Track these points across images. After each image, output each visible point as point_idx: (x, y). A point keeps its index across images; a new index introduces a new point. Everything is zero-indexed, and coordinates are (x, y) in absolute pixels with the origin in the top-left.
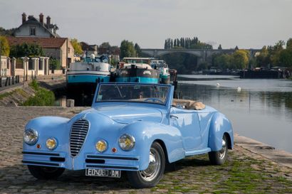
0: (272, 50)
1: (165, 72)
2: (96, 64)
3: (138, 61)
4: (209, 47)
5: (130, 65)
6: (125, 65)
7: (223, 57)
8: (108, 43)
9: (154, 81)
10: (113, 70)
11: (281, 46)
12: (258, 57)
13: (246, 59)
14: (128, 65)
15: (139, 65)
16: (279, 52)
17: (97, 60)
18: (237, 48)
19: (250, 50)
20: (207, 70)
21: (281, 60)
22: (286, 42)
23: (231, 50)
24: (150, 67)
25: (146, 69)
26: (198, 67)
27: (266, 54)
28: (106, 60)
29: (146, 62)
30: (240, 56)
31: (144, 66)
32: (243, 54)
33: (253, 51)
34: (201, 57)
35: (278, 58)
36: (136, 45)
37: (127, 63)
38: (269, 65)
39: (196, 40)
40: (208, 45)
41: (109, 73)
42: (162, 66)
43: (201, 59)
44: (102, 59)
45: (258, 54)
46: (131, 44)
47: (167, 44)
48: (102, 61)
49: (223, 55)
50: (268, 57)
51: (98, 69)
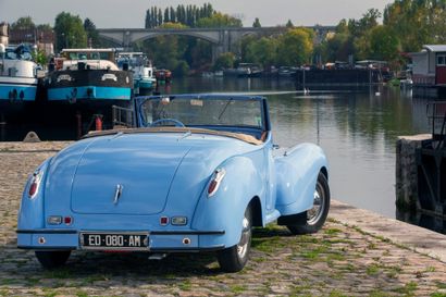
0: (356, 28)
1: (147, 74)
2: (8, 64)
3: (91, 56)
4: (234, 23)
5: (75, 62)
6: (67, 63)
7: (263, 43)
8: (28, 19)
9: (124, 94)
10: (43, 73)
11: (372, 20)
12: (330, 41)
13: (309, 46)
14: (72, 64)
15: (93, 64)
16: (370, 32)
17: (10, 54)
18: (290, 24)
19: (314, 28)
20: (232, 70)
21: (375, 47)
22: (382, 12)
23: (279, 29)
24: (114, 67)
25: (108, 71)
26: (213, 64)
27: (346, 35)
28: (27, 55)
29: (107, 57)
30: (296, 40)
31: (104, 64)
32: (301, 37)
33: (322, 30)
34: (219, 44)
35: (369, 44)
36: (87, 21)
37: (69, 59)
38: (351, 58)
39: (207, 10)
40: (233, 19)
41: (33, 81)
42: (140, 64)
43: (221, 48)
44: (19, 53)
45: (331, 35)
46: (77, 20)
47: (152, 19)
48: (19, 57)
49: (264, 38)
50: (350, 41)
51: (12, 72)
